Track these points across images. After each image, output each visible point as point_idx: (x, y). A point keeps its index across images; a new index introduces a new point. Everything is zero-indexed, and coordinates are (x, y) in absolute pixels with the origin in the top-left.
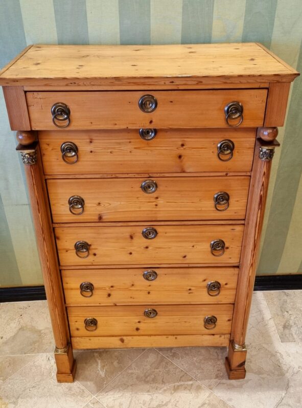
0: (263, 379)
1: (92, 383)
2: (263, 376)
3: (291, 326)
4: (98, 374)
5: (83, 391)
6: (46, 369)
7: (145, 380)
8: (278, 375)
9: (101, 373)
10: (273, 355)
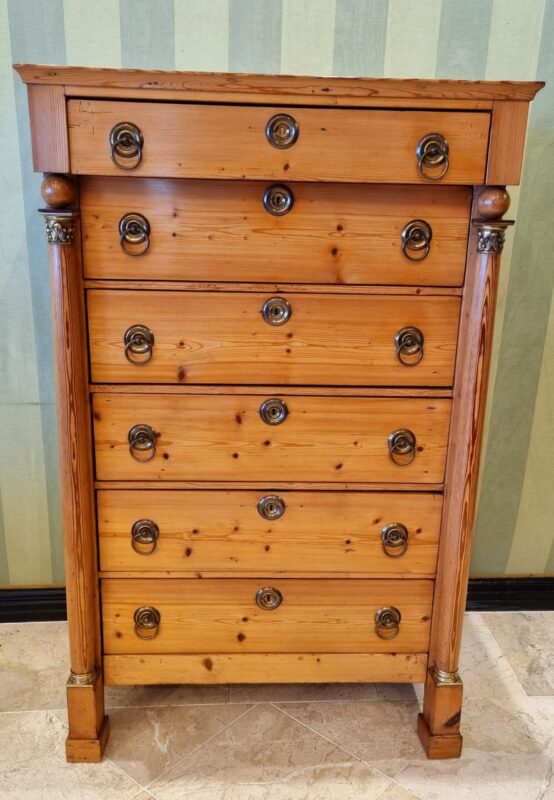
0: (500, 758)
1: (140, 763)
2: (497, 754)
3: (543, 669)
4: (154, 747)
5: (121, 779)
6: (45, 738)
7: (252, 759)
8: (529, 753)
9: (159, 744)
10: (512, 718)
